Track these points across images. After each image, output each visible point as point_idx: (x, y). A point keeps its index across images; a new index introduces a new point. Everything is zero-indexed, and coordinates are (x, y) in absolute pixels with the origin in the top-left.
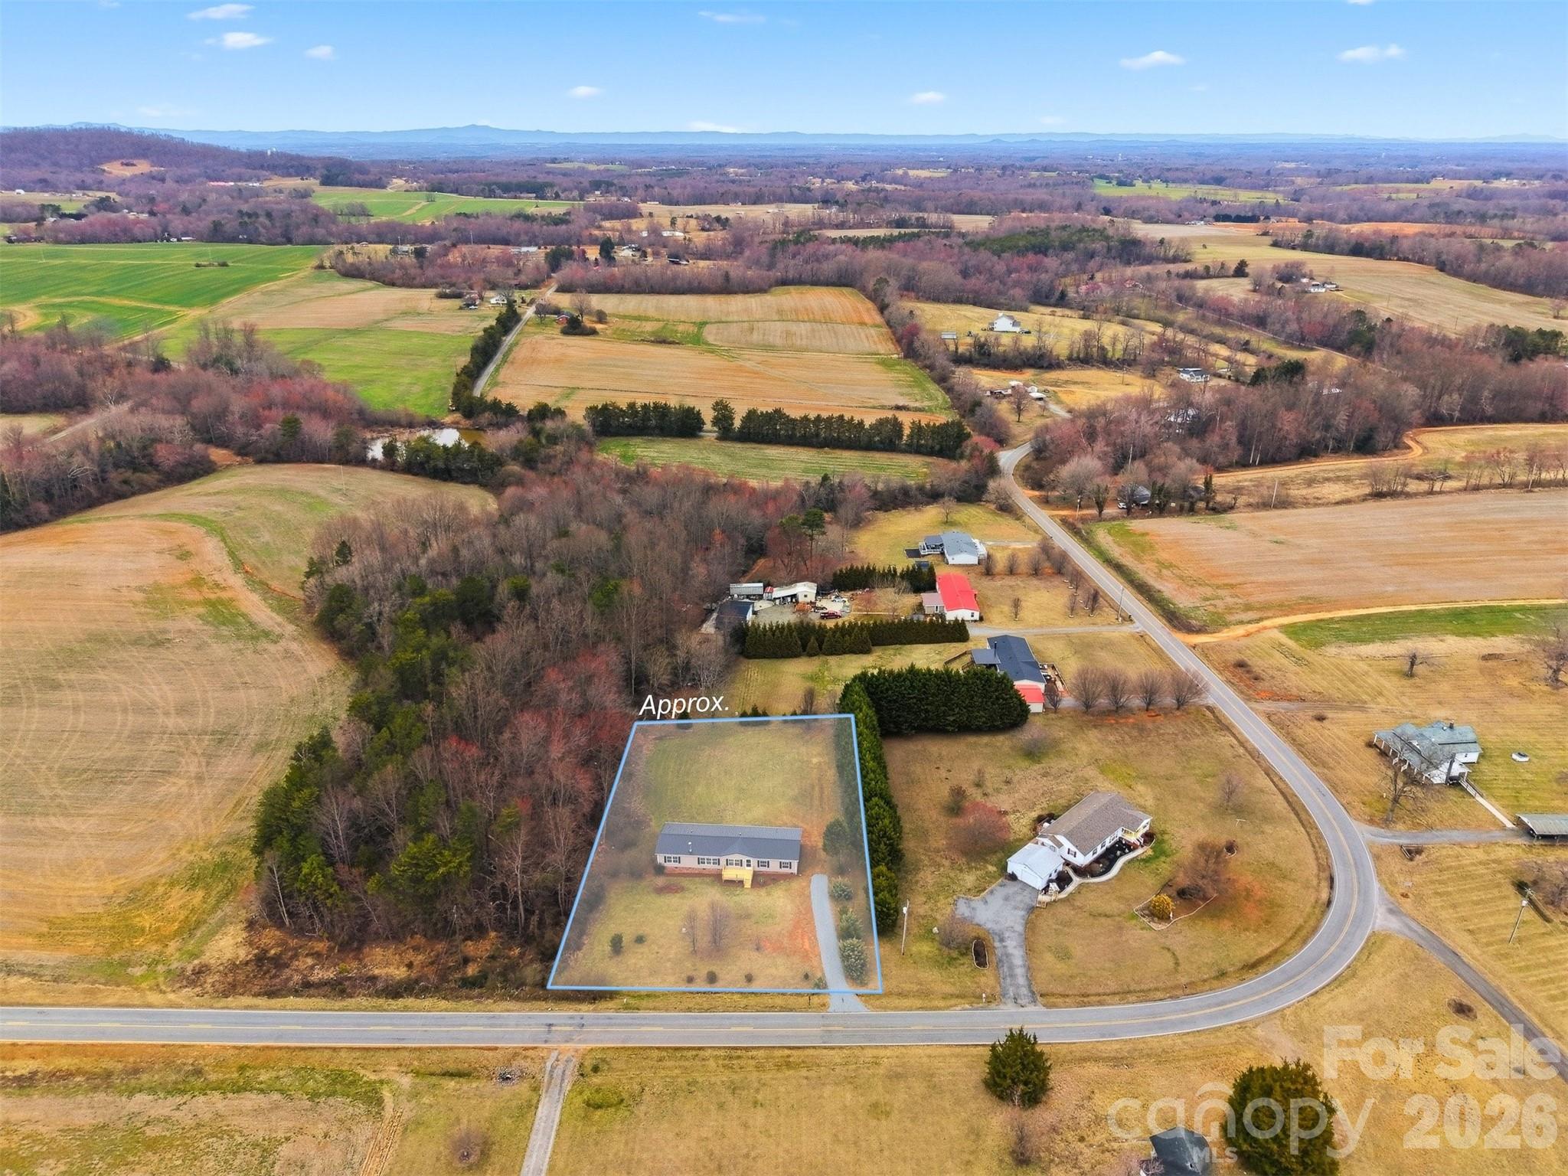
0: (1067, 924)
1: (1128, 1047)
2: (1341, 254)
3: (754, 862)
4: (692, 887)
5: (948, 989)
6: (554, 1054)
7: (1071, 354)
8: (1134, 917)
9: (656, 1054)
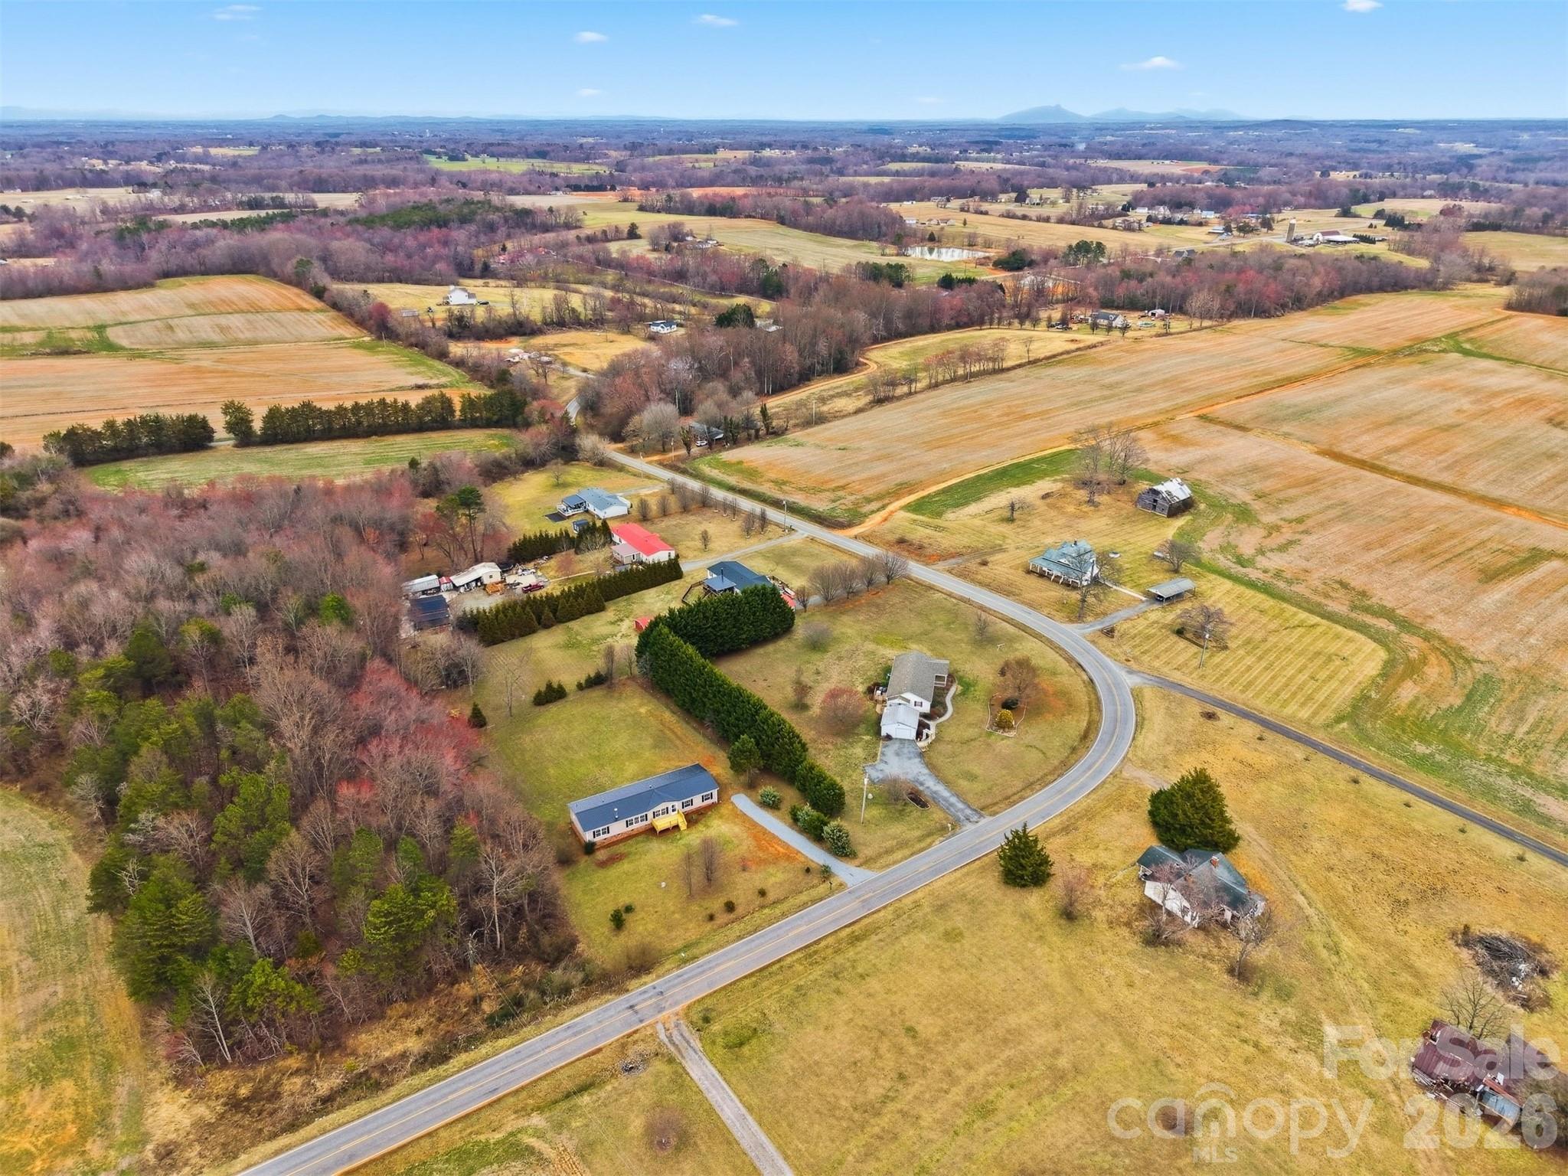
0: (954, 755)
1: (1065, 818)
2: (700, 214)
3: (678, 805)
4: (633, 849)
5: (917, 833)
6: (660, 1027)
7: (544, 318)
8: (990, 734)
9: (747, 982)
